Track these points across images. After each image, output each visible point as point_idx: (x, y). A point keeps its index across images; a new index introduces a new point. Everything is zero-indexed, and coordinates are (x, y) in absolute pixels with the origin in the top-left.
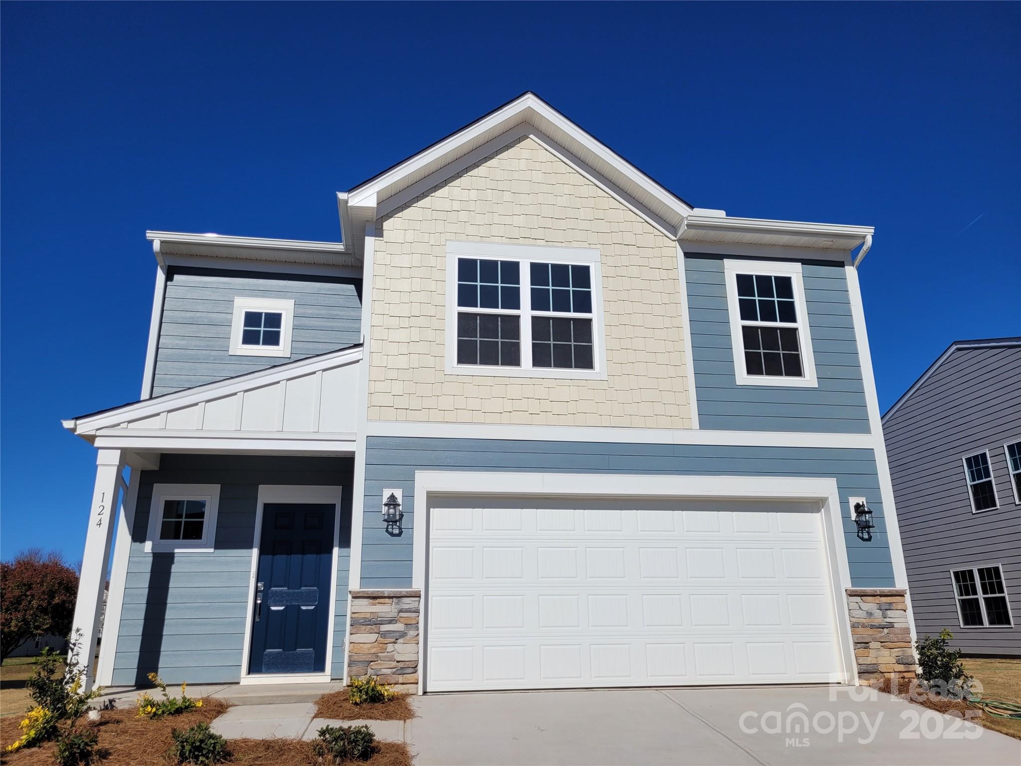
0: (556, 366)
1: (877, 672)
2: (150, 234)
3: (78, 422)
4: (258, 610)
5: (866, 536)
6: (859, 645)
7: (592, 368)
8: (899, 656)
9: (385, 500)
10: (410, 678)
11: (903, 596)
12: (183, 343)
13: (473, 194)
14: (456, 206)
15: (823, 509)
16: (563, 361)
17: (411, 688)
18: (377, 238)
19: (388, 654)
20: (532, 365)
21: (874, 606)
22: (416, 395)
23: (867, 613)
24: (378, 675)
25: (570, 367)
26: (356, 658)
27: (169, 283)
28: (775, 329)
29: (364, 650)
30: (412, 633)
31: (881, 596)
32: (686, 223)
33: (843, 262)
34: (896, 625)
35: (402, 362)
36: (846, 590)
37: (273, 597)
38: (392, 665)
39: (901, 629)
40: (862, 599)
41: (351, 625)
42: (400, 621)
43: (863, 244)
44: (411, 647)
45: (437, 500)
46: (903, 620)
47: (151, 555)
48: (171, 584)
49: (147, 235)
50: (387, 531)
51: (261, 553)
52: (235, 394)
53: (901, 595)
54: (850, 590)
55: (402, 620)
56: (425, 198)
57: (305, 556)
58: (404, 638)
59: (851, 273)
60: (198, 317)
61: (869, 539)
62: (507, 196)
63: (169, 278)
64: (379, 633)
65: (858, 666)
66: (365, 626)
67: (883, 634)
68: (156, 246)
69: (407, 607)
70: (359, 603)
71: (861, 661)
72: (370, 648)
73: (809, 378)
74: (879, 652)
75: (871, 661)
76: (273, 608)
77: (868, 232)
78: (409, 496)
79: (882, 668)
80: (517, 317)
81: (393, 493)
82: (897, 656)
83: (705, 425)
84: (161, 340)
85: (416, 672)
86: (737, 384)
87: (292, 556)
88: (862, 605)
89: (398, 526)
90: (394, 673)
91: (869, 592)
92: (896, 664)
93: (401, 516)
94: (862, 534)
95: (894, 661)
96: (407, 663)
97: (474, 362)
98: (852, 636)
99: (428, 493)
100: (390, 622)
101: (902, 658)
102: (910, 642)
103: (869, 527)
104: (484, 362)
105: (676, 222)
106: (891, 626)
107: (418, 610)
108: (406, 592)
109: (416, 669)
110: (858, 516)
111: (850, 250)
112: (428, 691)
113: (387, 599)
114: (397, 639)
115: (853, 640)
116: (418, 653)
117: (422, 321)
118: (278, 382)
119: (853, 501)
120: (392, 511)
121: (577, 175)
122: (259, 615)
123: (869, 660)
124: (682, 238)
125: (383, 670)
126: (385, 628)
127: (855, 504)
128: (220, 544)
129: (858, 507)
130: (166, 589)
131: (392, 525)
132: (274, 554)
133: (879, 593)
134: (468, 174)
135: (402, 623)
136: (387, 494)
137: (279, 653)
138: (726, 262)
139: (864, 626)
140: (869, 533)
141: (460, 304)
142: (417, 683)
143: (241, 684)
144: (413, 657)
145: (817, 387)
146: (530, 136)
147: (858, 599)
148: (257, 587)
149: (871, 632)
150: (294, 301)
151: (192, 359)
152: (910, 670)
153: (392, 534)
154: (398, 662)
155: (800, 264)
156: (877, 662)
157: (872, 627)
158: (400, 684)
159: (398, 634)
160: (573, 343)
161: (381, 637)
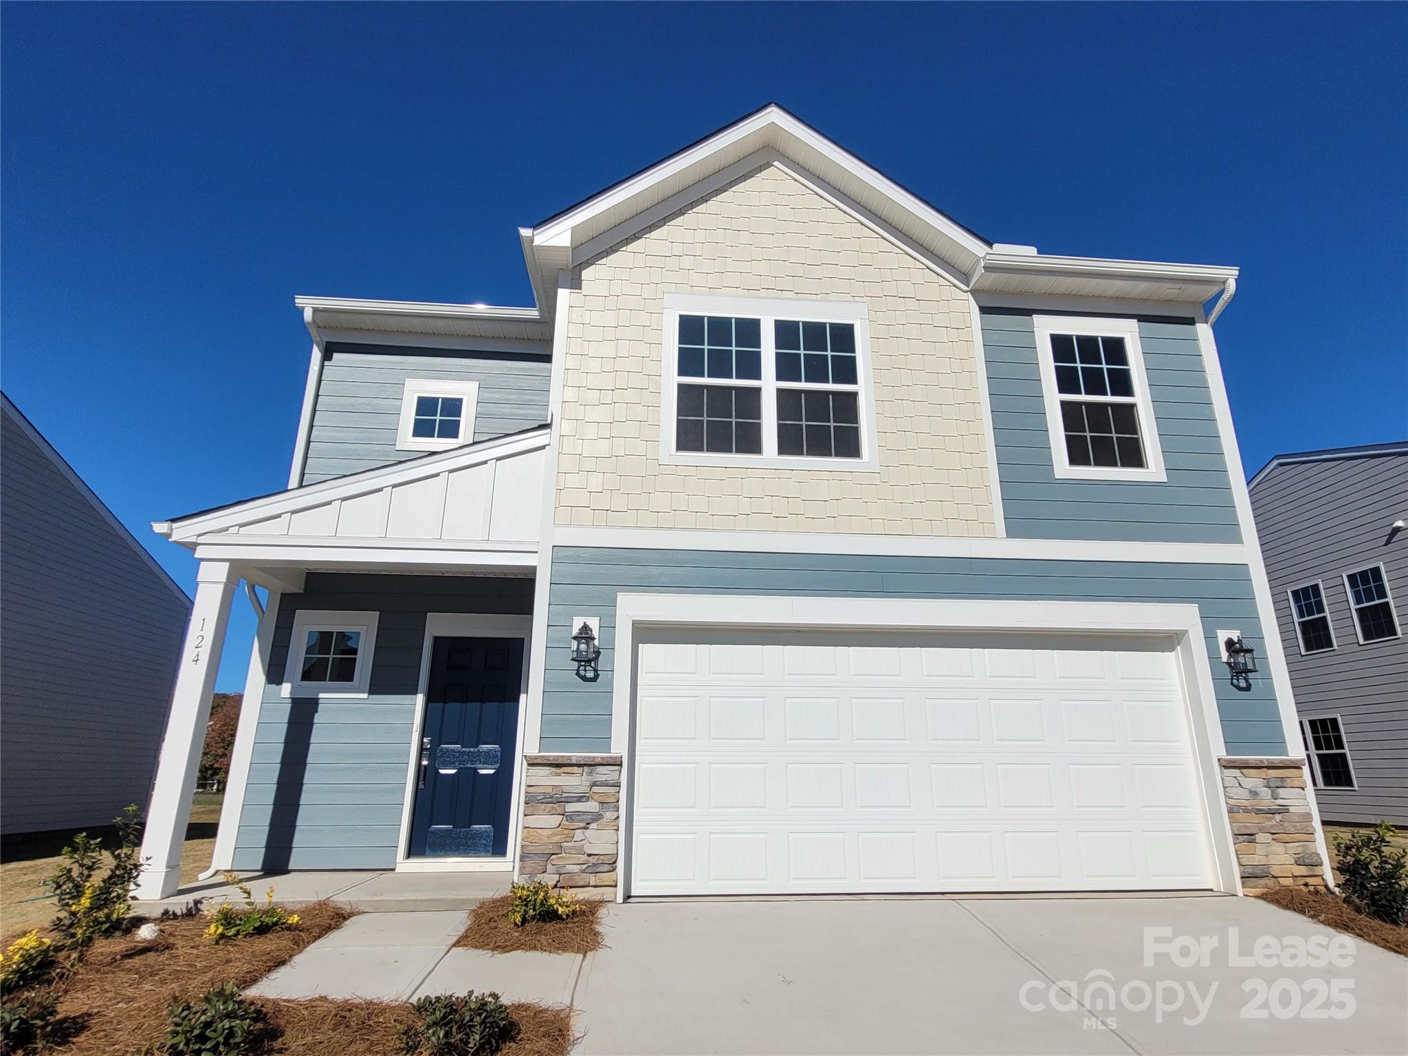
0: (810, 453)
1: (1267, 876)
2: (300, 301)
3: (175, 525)
4: (421, 773)
5: (1243, 684)
6: (1240, 837)
7: (859, 456)
8: (1298, 854)
9: (575, 631)
10: (606, 878)
11: (1299, 768)
12: (340, 435)
13: (700, 236)
14: (677, 250)
15: (1178, 647)
16: (819, 447)
17: (607, 893)
18: (573, 291)
19: (576, 844)
20: (777, 453)
21: (1260, 781)
22: (620, 492)
23: (1251, 792)
24: (560, 874)
25: (829, 455)
26: (530, 849)
27: (326, 363)
28: (1104, 406)
29: (543, 837)
30: (609, 815)
31: (1268, 768)
32: (982, 265)
33: (1193, 318)
34: (1292, 809)
35: (602, 448)
36: (1219, 760)
37: (442, 756)
38: (581, 860)
39: (1300, 815)
40: (1242, 773)
41: (526, 803)
42: (592, 798)
43: (1222, 292)
44: (608, 835)
45: (646, 632)
46: (1301, 802)
47: (290, 701)
48: (314, 739)
49: (297, 301)
50: (578, 674)
51: (429, 700)
52: (380, 490)
53: (1297, 766)
54: (1225, 760)
55: (595, 797)
56: (637, 240)
57: (485, 705)
58: (598, 823)
59: (1204, 333)
60: (360, 403)
61: (1248, 688)
62: (745, 237)
63: (327, 356)
64: (563, 815)
65: (1240, 868)
66: (544, 805)
67: (1273, 822)
68: (308, 315)
69: (603, 778)
70: (537, 772)
71: (1245, 861)
72: (552, 834)
73: (1154, 468)
74: (1270, 848)
75: (1259, 861)
76: (442, 771)
77: (1229, 275)
78: (609, 626)
79: (1275, 871)
80: (758, 391)
81: (585, 623)
82: (1295, 854)
83: (1013, 531)
84: (313, 431)
85: (614, 869)
86: (1056, 477)
87: (469, 704)
88: (1243, 780)
89: (592, 667)
90: (583, 871)
91: (1252, 763)
92: (1295, 866)
93: (598, 653)
94: (1238, 681)
95: (1293, 861)
96: (602, 857)
97: (699, 448)
98: (1231, 825)
99: (634, 623)
100: (580, 799)
101: (1303, 857)
102: (1313, 834)
103: (1247, 671)
104: (713, 448)
105: (968, 267)
106: (1284, 810)
107: (617, 783)
108: (601, 758)
109: (614, 865)
110: (1230, 656)
111: (1201, 302)
112: (632, 894)
113: (575, 768)
114: (588, 824)
115: (1232, 831)
116: (617, 843)
117: (629, 395)
118: (437, 475)
119: (1223, 636)
120: (583, 647)
121: (836, 210)
122: (424, 780)
123: (1257, 859)
124: (977, 287)
125: (567, 866)
126: (571, 807)
127: (1225, 640)
128: (376, 688)
129: (1230, 644)
130: (307, 744)
131: (585, 666)
132: (445, 701)
133: (1266, 764)
134: (694, 210)
135: (596, 801)
136: (578, 624)
137: (448, 830)
138: (1036, 318)
139: (1246, 811)
140: (1246, 679)
141: (681, 373)
142: (616, 886)
143: (397, 871)
144: (610, 850)
145: (1166, 481)
146: (774, 163)
147: (1237, 772)
148: (422, 743)
149: (1257, 819)
150: (478, 383)
151: (351, 455)
152: (1316, 874)
153: (584, 679)
154: (589, 855)
155: (1136, 320)
156: (1269, 861)
157: (1259, 812)
158: (592, 886)
159: (590, 817)
160: (832, 424)
161: (567, 820)
